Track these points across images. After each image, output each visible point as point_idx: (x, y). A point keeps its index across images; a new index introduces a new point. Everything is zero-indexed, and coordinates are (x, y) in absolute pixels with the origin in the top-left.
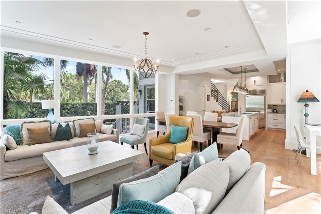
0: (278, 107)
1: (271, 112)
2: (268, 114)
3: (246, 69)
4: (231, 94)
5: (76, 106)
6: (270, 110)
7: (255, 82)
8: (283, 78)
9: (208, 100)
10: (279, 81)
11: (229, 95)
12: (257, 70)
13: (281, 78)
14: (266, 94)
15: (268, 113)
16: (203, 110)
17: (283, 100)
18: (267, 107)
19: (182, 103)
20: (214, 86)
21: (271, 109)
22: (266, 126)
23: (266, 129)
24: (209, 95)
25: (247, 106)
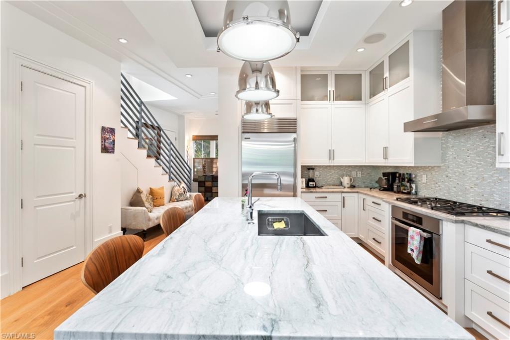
0: (317, 173)
2: (303, 195)
4: (193, 140)
8: (334, 89)
9: (108, 149)
10: (324, 98)
11: (189, 141)
13: (329, 89)
14: (299, 133)
17: (333, 150)
18: (300, 172)
24: (112, 131)
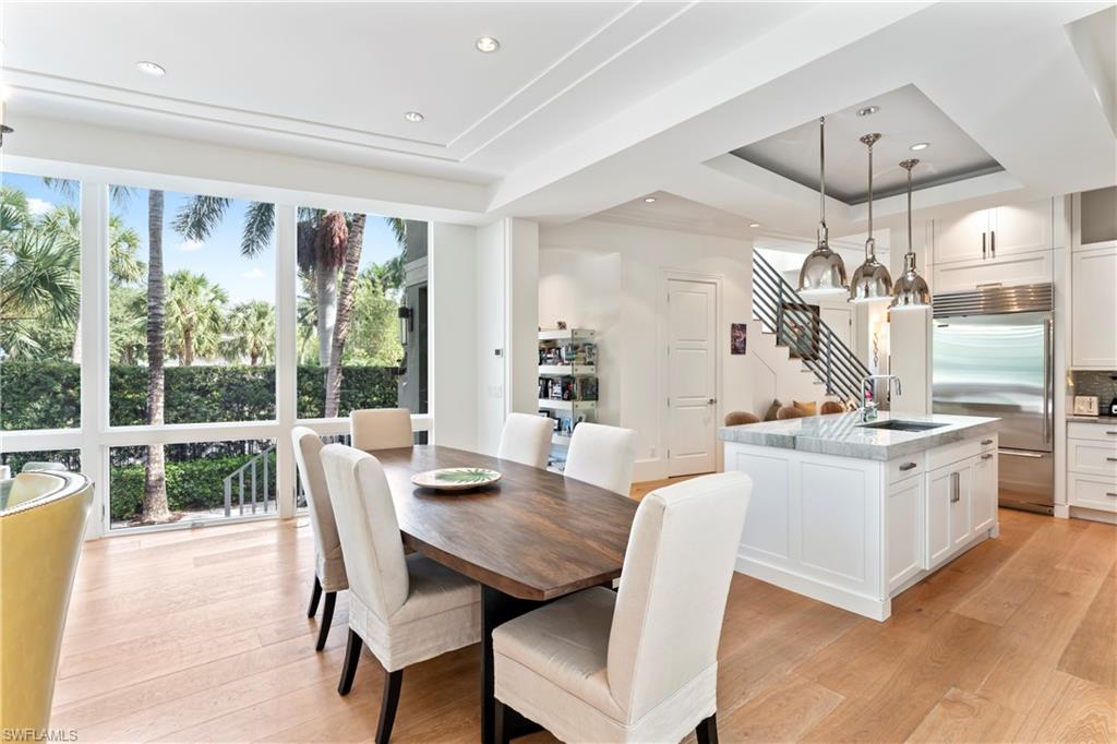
1: (1095, 411)
2: (1072, 426)
3: (914, 162)
4: (887, 321)
5: (244, 379)
6: (1090, 405)
7: (989, 243)
9: (738, 349)
11: (878, 324)
12: (992, 166)
14: (1058, 310)
15: (1077, 418)
16: (708, 399)
18: (1063, 383)
19: (591, 363)
20: (782, 280)
21: (1095, 399)
22: (1059, 497)
23: (1061, 512)
24: (743, 327)
25: (941, 378)
